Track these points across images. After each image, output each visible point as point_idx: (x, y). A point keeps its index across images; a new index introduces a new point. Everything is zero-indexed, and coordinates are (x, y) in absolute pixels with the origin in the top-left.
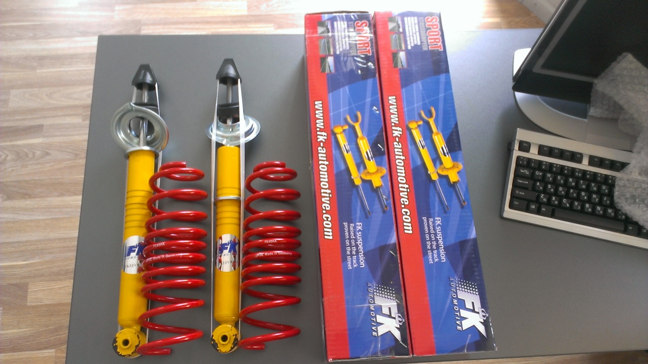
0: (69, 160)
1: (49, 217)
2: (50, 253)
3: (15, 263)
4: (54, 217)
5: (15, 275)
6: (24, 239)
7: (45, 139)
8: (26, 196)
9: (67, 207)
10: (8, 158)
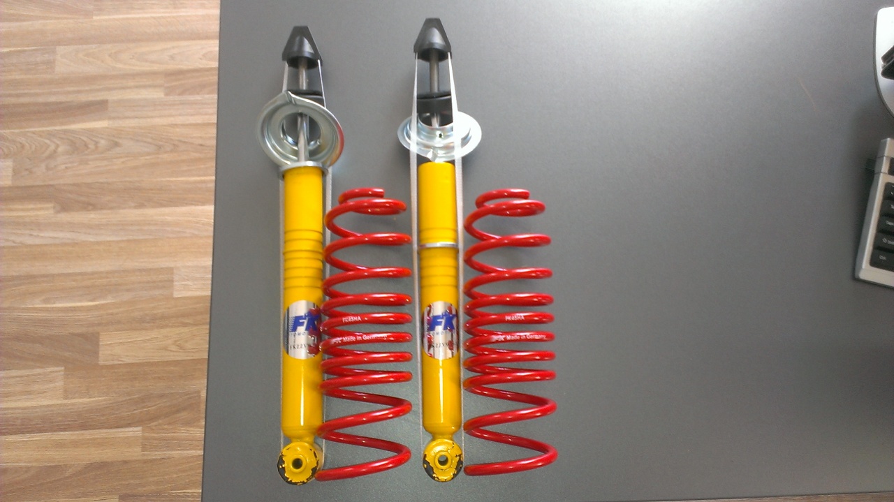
0: (148, 154)
1: (125, 238)
2: (128, 290)
3: (79, 304)
4: (131, 237)
5: (79, 320)
6: (90, 269)
7: (111, 122)
8: (88, 206)
9: (149, 224)
10: (60, 149)
